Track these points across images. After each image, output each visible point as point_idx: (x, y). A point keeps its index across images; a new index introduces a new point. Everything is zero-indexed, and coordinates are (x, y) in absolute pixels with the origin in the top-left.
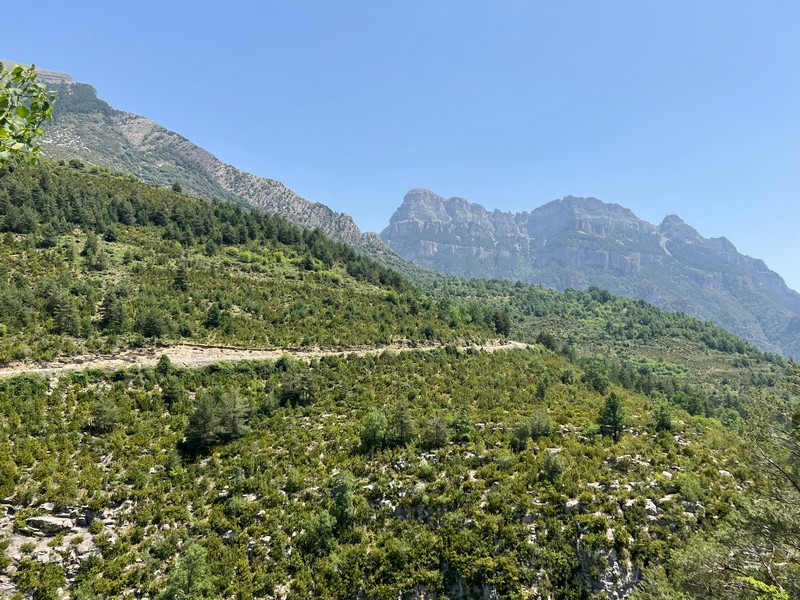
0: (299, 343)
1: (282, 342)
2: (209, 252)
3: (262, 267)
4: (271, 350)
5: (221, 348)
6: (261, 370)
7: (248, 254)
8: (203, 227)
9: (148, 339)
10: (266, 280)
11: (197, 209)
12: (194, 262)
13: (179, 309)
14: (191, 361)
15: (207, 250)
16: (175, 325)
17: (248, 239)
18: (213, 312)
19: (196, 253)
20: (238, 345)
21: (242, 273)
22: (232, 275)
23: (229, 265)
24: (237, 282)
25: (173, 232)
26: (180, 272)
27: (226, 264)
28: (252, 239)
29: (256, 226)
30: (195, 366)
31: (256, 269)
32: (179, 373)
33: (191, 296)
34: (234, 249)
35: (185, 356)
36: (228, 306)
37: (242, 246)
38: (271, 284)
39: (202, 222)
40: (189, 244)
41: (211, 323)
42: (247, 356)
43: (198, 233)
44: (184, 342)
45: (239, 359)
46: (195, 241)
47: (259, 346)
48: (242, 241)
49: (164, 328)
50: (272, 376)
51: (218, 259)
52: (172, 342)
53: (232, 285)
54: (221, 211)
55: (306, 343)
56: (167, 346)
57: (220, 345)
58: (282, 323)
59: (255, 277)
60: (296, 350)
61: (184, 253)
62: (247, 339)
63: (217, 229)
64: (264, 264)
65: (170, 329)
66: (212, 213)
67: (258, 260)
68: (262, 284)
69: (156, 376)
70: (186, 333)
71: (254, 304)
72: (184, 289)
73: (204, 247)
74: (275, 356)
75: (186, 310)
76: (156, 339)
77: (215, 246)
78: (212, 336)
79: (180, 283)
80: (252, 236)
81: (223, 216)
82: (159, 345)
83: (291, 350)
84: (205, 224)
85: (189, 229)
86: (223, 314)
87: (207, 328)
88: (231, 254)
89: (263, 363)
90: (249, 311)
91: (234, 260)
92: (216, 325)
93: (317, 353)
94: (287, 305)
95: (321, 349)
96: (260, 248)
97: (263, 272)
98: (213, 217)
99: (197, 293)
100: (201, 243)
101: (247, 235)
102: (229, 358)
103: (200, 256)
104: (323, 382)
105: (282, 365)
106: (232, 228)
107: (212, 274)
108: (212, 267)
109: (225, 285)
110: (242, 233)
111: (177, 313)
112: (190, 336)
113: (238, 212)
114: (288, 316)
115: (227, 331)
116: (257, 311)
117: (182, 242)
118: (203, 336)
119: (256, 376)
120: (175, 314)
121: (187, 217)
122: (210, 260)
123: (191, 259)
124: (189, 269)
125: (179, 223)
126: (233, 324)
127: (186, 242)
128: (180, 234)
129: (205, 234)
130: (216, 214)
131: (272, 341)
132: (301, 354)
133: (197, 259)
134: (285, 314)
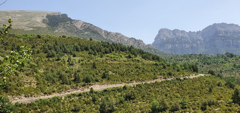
0: (129, 81)
1: (124, 81)
2: (102, 57)
4: (121, 83)
5: (107, 84)
6: (119, 90)
7: (112, 56)
8: (99, 50)
9: (87, 83)
10: (118, 63)
11: (97, 45)
12: (98, 60)
14: (99, 89)
15: (101, 56)
16: (94, 79)
17: (112, 51)
18: (104, 74)
20: (112, 83)
21: (111, 61)
22: (108, 62)
23: (107, 60)
24: (110, 64)
25: (91, 52)
26: (94, 63)
27: (106, 59)
28: (113, 51)
29: (114, 47)
30: (100, 90)
31: (115, 60)
32: (96, 93)
33: (98, 70)
34: (108, 55)
35: (97, 88)
36: (108, 72)
37: (110, 54)
38: (119, 64)
39: (99, 48)
40: (96, 55)
41: (104, 77)
42: (114, 86)
43: (98, 51)
44: (97, 83)
45: (112, 87)
46: (97, 54)
47: (118, 83)
48: (111, 52)
49: (91, 80)
50: (122, 91)
51: (104, 58)
52: (93, 84)
53: (109, 65)
54: (104, 44)
55: (131, 80)
56: (92, 85)
57: (107, 83)
58: (124, 75)
59: (115, 62)
60: (129, 83)
61: (94, 57)
62: (114, 81)
63: (103, 50)
64: (117, 58)
65: (93, 80)
66: (101, 45)
67: (115, 57)
68: (117, 64)
69: (90, 94)
70: (97, 81)
71: (115, 70)
72: (95, 68)
73: (100, 55)
74: (122, 85)
75: (97, 74)
76: (89, 83)
77: (103, 54)
78: (104, 81)
79: (94, 66)
80: (113, 50)
81: (105, 46)
82: (90, 85)
83: (127, 83)
84: (100, 48)
85: (95, 51)
86: (107, 74)
87: (103, 79)
88: (108, 56)
89: (119, 88)
90: (114, 72)
91: (109, 58)
92: (105, 77)
93: (135, 83)
94: (125, 69)
95: (136, 82)
96: (115, 54)
97: (117, 60)
98: (102, 46)
99: (99, 69)
100: (99, 54)
101: (111, 50)
102: (110, 87)
103: (99, 58)
104: (138, 92)
105: (125, 88)
106: (107, 49)
107: (103, 63)
108: (103, 61)
109: (107, 66)
110: (110, 50)
112: (98, 81)
113: (108, 44)
114: (125, 73)
115: (108, 79)
116: (116, 72)
117: (94, 55)
118: (102, 81)
119: (118, 92)
120: (94, 75)
121: (94, 47)
122: (102, 59)
123: (97, 59)
124: (96, 62)
125: (92, 49)
126: (110, 77)
127: (95, 54)
128: (93, 52)
129: (100, 51)
130: (102, 45)
131: (121, 81)
132: (130, 84)
133: (98, 59)
134: (124, 72)
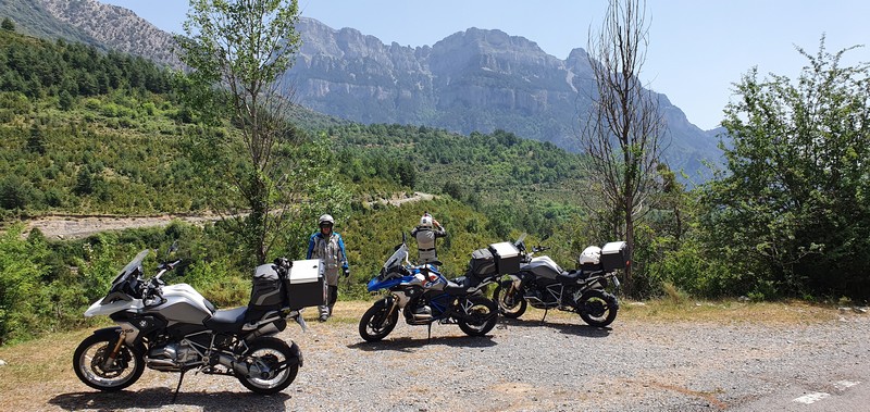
0: (188, 208)
1: (168, 207)
2: (65, 105)
3: (132, 122)
4: (157, 216)
5: (99, 216)
6: (148, 239)
7: (113, 106)
8: (52, 75)
9: (10, 211)
10: (139, 136)
11: (41, 53)
12: (48, 119)
13: (40, 175)
14: (66, 233)
15: (61, 103)
16: (38, 192)
17: (110, 89)
18: (83, 177)
19: (48, 107)
20: (118, 213)
21: (108, 129)
22: (97, 132)
23: (92, 121)
24: (106, 140)
25: (14, 82)
26: (35, 131)
27: (88, 119)
28: (115, 88)
29: (119, 72)
30: (73, 239)
31: (125, 125)
32: (55, 247)
33: (52, 159)
34: (95, 101)
35: (57, 228)
36: (99, 169)
37: (104, 97)
38: (145, 142)
39: (49, 69)
40: (37, 97)
41: (83, 188)
42: (129, 224)
43: (46, 82)
44: (54, 212)
45: (123, 228)
46: (44, 92)
47: (142, 212)
48: (103, 91)
49: (27, 197)
50: (163, 245)
51: (77, 113)
52: (39, 213)
53: (99, 143)
54: (71, 55)
55: (195, 207)
56: (34, 218)
57: (97, 214)
58: (164, 185)
59: (125, 133)
60: (185, 215)
61: (32, 107)
62: (128, 206)
63: (69, 76)
64: (133, 117)
65: (34, 198)
66: (61, 57)
67: (125, 114)
68: (134, 142)
70: (54, 202)
71: (129, 165)
72: (42, 151)
73: (56, 99)
74: (164, 222)
75: (49, 175)
76: (20, 210)
77: (70, 97)
78: (86, 204)
79: (35, 143)
80: (114, 85)
81: (74, 60)
82: (24, 217)
83: (180, 215)
84: (54, 71)
85: (36, 79)
86: (95, 179)
87: (78, 195)
88: (91, 107)
89: (151, 231)
90: (125, 173)
91: (94, 115)
92: (89, 191)
93: (209, 216)
94: (167, 165)
95: (214, 212)
96: (125, 99)
97: (134, 127)
98: (62, 62)
99: (59, 154)
100: (51, 94)
101: (107, 83)
102: (110, 227)
103: (53, 111)
104: (221, 247)
105: (172, 232)
106: (88, 75)
107: (74, 132)
108: (71, 124)
109: (92, 145)
110: (101, 81)
111: (39, 179)
112: (59, 205)
113: (93, 55)
114: (172, 177)
115: (103, 198)
116: (134, 174)
117: (28, 94)
118: (76, 204)
119: (144, 245)
120: (36, 180)
121: (28, 63)
122: (67, 115)
123: (42, 114)
124: (44, 127)
125: (20, 70)
126: (109, 189)
127: (32, 94)
128: (24, 85)
129: (55, 83)
130: (66, 57)
131: (157, 206)
132: (192, 219)
133: (52, 115)
134: (167, 176)
